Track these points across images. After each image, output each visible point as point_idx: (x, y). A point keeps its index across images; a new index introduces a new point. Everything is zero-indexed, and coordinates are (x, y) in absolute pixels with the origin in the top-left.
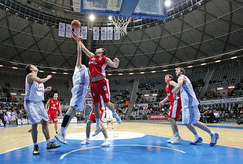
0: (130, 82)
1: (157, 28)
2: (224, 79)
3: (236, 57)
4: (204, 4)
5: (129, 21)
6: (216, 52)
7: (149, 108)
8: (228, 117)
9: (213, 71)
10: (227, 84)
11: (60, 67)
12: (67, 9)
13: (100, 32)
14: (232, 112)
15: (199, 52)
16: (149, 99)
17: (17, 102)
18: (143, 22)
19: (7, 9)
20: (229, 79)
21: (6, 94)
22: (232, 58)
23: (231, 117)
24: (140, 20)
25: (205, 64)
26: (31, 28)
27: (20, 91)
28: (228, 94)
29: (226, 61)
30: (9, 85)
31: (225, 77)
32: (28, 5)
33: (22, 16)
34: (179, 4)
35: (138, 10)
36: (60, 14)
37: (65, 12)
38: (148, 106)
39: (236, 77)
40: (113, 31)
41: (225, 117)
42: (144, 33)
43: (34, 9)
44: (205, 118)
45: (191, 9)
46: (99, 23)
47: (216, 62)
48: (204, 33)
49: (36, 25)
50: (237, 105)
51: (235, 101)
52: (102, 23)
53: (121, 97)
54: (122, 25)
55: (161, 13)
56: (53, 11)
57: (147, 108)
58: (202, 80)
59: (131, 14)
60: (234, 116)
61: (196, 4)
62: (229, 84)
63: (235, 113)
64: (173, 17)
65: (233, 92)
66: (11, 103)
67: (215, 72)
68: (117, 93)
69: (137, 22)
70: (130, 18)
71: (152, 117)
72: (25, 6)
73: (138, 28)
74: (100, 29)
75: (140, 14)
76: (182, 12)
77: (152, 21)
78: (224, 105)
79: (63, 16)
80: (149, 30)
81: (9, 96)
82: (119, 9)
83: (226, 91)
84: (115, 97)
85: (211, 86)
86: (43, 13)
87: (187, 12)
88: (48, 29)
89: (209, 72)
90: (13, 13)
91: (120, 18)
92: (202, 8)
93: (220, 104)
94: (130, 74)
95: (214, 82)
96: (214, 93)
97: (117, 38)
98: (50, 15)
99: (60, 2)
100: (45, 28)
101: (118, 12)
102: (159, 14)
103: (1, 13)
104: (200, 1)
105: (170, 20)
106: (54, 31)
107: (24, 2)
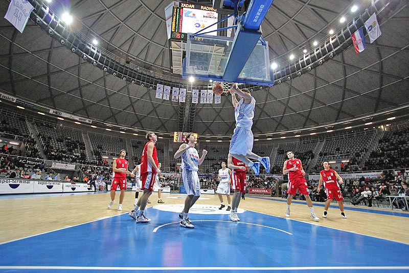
1: (262, 93)
2: (337, 152)
3: (350, 127)
4: (314, 68)
6: (327, 120)
7: (250, 180)
9: (324, 142)
10: (341, 157)
11: (156, 131)
12: (166, 70)
13: (200, 95)
14: (346, 190)
15: (308, 120)
17: (108, 166)
19: (105, 69)
20: (343, 151)
21: (97, 156)
22: (346, 128)
25: (315, 134)
26: (128, 89)
27: (112, 154)
28: (342, 168)
29: (339, 132)
30: (101, 148)
31: (338, 149)
32: (127, 65)
33: (119, 76)
34: (286, 67)
35: (242, 76)
36: (159, 75)
37: (164, 73)
39: (351, 150)
40: (214, 94)
43: (132, 70)
44: (314, 196)
45: (300, 73)
46: (199, 85)
47: (328, 131)
48: (314, 99)
49: (133, 86)
50: (351, 182)
51: (349, 177)
52: (202, 85)
55: (267, 79)
56: (152, 72)
58: (311, 152)
60: (349, 195)
61: (305, 68)
62: (342, 157)
63: (350, 191)
64: (280, 81)
65: (347, 167)
66: (102, 167)
67: (326, 144)
68: (214, 162)
71: (253, 190)
72: (123, 66)
74: (200, 91)
75: (245, 80)
76: (290, 76)
79: (161, 77)
81: (100, 159)
82: (222, 74)
83: (339, 166)
84: (213, 166)
85: (322, 159)
86: (141, 73)
87: (295, 76)
88: (145, 90)
89: (319, 143)
90: (111, 73)
92: (312, 72)
95: (325, 154)
97: (218, 101)
98: (148, 76)
99: (159, 62)
100: (142, 89)
101: (221, 77)
102: (265, 80)
103: (99, 73)
104: (310, 65)
105: (276, 84)
106: (152, 92)
107: (123, 62)
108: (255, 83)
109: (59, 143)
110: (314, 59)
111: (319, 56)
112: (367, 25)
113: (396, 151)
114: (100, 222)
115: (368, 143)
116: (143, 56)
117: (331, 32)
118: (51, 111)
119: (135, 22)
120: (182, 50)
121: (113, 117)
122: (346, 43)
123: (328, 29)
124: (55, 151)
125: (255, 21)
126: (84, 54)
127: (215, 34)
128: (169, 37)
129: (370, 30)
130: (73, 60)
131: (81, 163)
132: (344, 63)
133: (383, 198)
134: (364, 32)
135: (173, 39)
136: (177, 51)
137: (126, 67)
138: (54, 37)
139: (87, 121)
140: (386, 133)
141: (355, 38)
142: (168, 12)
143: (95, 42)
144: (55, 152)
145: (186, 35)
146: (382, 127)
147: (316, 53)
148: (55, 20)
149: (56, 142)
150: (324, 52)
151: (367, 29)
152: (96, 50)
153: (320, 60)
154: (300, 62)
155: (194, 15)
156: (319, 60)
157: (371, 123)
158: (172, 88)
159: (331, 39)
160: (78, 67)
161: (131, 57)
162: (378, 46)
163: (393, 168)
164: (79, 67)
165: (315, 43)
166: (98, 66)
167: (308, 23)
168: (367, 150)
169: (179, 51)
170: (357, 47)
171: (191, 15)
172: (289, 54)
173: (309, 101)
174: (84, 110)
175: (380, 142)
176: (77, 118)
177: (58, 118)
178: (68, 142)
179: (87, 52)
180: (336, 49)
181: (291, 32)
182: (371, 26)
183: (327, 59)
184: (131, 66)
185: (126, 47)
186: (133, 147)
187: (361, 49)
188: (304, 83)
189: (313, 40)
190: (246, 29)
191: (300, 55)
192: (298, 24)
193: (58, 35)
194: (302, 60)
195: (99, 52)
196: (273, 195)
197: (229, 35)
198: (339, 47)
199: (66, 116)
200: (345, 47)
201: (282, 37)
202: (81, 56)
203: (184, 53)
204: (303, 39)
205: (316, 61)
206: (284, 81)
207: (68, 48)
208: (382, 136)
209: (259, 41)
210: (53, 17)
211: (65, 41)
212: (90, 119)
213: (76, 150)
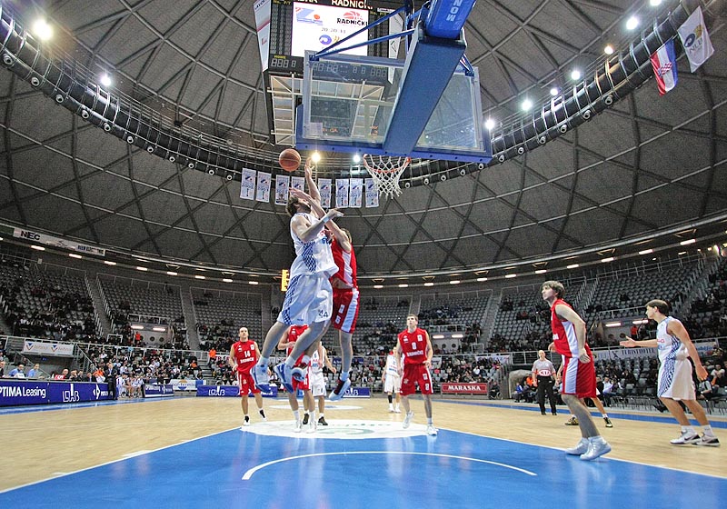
0: (399, 305)
1: (464, 182)
2: (623, 303)
3: (650, 251)
4: (574, 127)
5: (405, 166)
6: (602, 237)
7: (443, 367)
8: (633, 392)
9: (596, 283)
10: (631, 314)
11: (242, 269)
12: (259, 138)
13: (333, 191)
14: (643, 381)
15: (561, 237)
16: (444, 346)
17: (145, 345)
18: (433, 168)
19: (130, 138)
20: (635, 301)
21: (120, 326)
22: (641, 253)
23: (639, 393)
24: (423, 163)
25: (576, 266)
26: (180, 180)
27: (151, 321)
29: (626, 261)
30: (127, 308)
31: (625, 298)
32: (177, 130)
33: (160, 153)
34: (515, 127)
35: (424, 142)
36: (246, 150)
37: (257, 146)
38: (440, 363)
40: (364, 187)
41: (627, 393)
42: (434, 194)
43: (188, 139)
45: (543, 138)
46: (331, 170)
47: (603, 261)
48: (573, 194)
49: (191, 174)
51: (649, 355)
52: (338, 170)
53: (378, 339)
54: (389, 175)
55: (477, 147)
56: (230, 143)
57: (439, 367)
59: (411, 149)
60: (649, 391)
61: (555, 127)
62: (634, 314)
64: (502, 157)
65: (644, 333)
66: (131, 349)
67: (599, 287)
68: (368, 331)
69: (418, 168)
70: (407, 159)
71: (451, 388)
72: (169, 131)
73: (419, 180)
74: (333, 182)
75: (430, 151)
76: (523, 146)
77: (452, 165)
78: (623, 363)
79: (251, 154)
80: (446, 186)
81: (127, 331)
82: (382, 139)
84: (365, 338)
85: (591, 319)
86: (208, 147)
87: (535, 145)
88: (217, 182)
89: (585, 284)
90: (142, 146)
91: (385, 160)
92: (570, 136)
93: (614, 362)
94: (400, 286)
95: (599, 308)
96: (598, 335)
97: (373, 203)
98: (222, 151)
99: (246, 122)
100: (211, 179)
101: (379, 146)
102: (473, 150)
103: (117, 148)
104: (565, 121)
105: (494, 162)
106: (231, 187)
107: (167, 122)
108: (452, 158)
109: (37, 299)
110: (572, 109)
111: (583, 101)
112: (683, 32)
114: (131, 462)
115: (686, 282)
116: (209, 110)
117: (609, 50)
118: (17, 232)
119: (192, 37)
120: (293, 94)
121: (151, 240)
122: (639, 73)
123: (602, 44)
124: (30, 316)
125: (451, 18)
126: (84, 106)
127: (363, 51)
128: (265, 67)
129: (689, 45)
130: (60, 120)
131: (87, 340)
132: (636, 116)
133: (721, 395)
134: (677, 49)
135: (273, 70)
136: (283, 96)
137: (176, 135)
138: (16, 71)
139: (95, 252)
140: (724, 260)
141: (657, 61)
142: (263, 13)
143: (106, 80)
144: (29, 320)
145: (300, 60)
146: (716, 247)
147: (576, 95)
148: (16, 34)
149: (30, 298)
150: (593, 94)
151: (683, 41)
152: (109, 98)
153: (586, 110)
154: (544, 115)
155: (317, 17)
156: (582, 111)
157: (693, 241)
158: (274, 176)
159: (607, 66)
160: (72, 133)
161: (184, 112)
162: (706, 79)
164: (73, 136)
165: (575, 75)
166: (114, 132)
167: (559, 32)
168: (684, 298)
169: (287, 96)
170: (662, 80)
171: (311, 16)
172: (519, 99)
173: (565, 196)
174: (87, 228)
175: (712, 279)
176: (73, 245)
177: (33, 247)
178: (57, 298)
179: (90, 102)
180: (619, 86)
181: (524, 50)
182: (692, 36)
183: (599, 109)
184: (185, 130)
185: (173, 92)
186: (196, 303)
187: (669, 83)
188: (553, 161)
189: (569, 67)
190: (430, 38)
191: (543, 99)
192: (538, 34)
193: (25, 66)
194: (548, 112)
195: (115, 103)
196: (493, 395)
197: (393, 54)
198: (625, 81)
199: (49, 242)
200: (638, 82)
201: (504, 61)
202: (75, 111)
203: (299, 101)
204: (549, 66)
205: (578, 113)
206: (510, 156)
207: (46, 94)
208: (715, 269)
209: (459, 67)
210: (11, 28)
211: (40, 80)
212: (102, 246)
213: (73, 313)
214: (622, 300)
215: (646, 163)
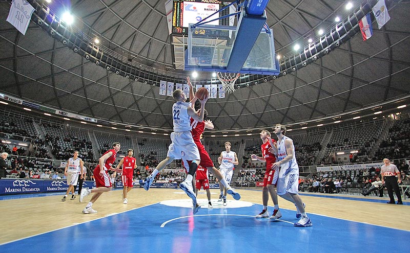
0: (235, 144)
1: (266, 85)
2: (345, 143)
3: (359, 117)
4: (320, 57)
5: (237, 77)
6: (334, 111)
7: (257, 174)
8: (351, 186)
9: (332, 133)
10: (349, 148)
11: (160, 128)
12: (168, 66)
14: (355, 181)
15: (314, 111)
16: (257, 164)
18: (251, 79)
20: (351, 142)
22: (354, 118)
23: (354, 186)
24: (247, 76)
25: (322, 125)
26: (132, 87)
28: (351, 159)
29: (347, 123)
30: (107, 146)
31: (346, 140)
32: (129, 63)
33: (122, 74)
34: (291, 58)
35: (246, 66)
36: (161, 72)
37: (167, 70)
38: (255, 172)
39: (360, 141)
40: (218, 88)
41: (347, 187)
42: (252, 91)
43: (135, 67)
44: (323, 187)
45: (305, 63)
46: (202, 81)
47: (335, 122)
48: (320, 90)
49: (137, 84)
50: (361, 173)
51: (359, 168)
52: (205, 80)
54: (230, 82)
55: (273, 68)
56: (154, 69)
57: (254, 174)
58: (319, 143)
60: (359, 186)
61: (311, 58)
62: (351, 148)
64: (285, 73)
65: (356, 158)
67: (333, 137)
69: (244, 79)
70: (238, 74)
71: (260, 184)
72: (126, 64)
73: (244, 85)
74: (203, 86)
75: (249, 70)
76: (295, 67)
77: (260, 77)
78: (346, 172)
79: (164, 74)
80: (257, 87)
82: (226, 65)
83: (348, 157)
85: (329, 150)
86: (144, 71)
87: (301, 67)
88: (148, 87)
89: (326, 134)
90: (113, 71)
91: (228, 75)
92: (318, 62)
93: (341, 172)
94: (236, 135)
95: (334, 146)
96: (333, 159)
97: (222, 96)
98: (151, 73)
99: (162, 58)
100: (146, 86)
101: (225, 68)
102: (270, 69)
103: (102, 72)
104: (316, 55)
105: (281, 75)
106: (155, 90)
107: (125, 59)
108: (260, 73)
109: (66, 142)
110: (319, 48)
111: (325, 45)
112: (375, 10)
113: (407, 140)
114: (110, 218)
116: (144, 54)
117: (337, 19)
118: (57, 112)
119: (136, 19)
120: (184, 45)
121: (118, 115)
122: (353, 30)
123: (334, 16)
124: (63, 151)
125: (259, 5)
126: (87, 53)
127: (217, 23)
128: (170, 33)
129: (378, 15)
130: (76, 59)
131: (89, 161)
132: (351, 51)
134: (372, 18)
135: (175, 33)
136: (179, 46)
137: (129, 65)
138: (56, 37)
139: (93, 120)
140: (397, 121)
141: (362, 24)
142: (169, 7)
143: (97, 41)
144: (63, 152)
145: (187, 29)
146: (392, 115)
147: (321, 42)
148: (56, 21)
149: (63, 142)
150: (330, 41)
151: (375, 14)
152: (98, 49)
153: (326, 49)
154: (305, 52)
155: (195, 8)
156: (324, 50)
157: (381, 112)
158: (175, 84)
159: (337, 27)
160: (81, 66)
161: (133, 55)
162: (386, 32)
163: (404, 157)
165: (321, 32)
166: (101, 65)
167: (312, 12)
168: (376, 140)
169: (181, 46)
170: (364, 33)
171: (192, 8)
172: (293, 44)
173: (316, 91)
174: (89, 109)
175: (391, 131)
176: (82, 118)
177: (65, 118)
178: (75, 142)
179: (89, 51)
180: (343, 37)
181: (295, 20)
182: (379, 11)
183: (333, 48)
184: (133, 63)
185: (128, 45)
186: (139, 144)
187: (368, 35)
188: (311, 75)
189: (317, 29)
190: (249, 15)
191: (305, 44)
192: (302, 13)
193: (60, 35)
194: (307, 50)
195: (101, 51)
197: (231, 24)
198: (346, 35)
199: (72, 116)
200: (352, 35)
201: (285, 27)
202: (83, 55)
203: (186, 48)
204: (308, 28)
205: (322, 51)
206: (289, 72)
207: (70, 48)
208: (391, 126)
209: (263, 29)
210: (54, 18)
211: (67, 41)
212: (95, 118)
213: (83, 148)
214: (344, 141)
215: (356, 75)
